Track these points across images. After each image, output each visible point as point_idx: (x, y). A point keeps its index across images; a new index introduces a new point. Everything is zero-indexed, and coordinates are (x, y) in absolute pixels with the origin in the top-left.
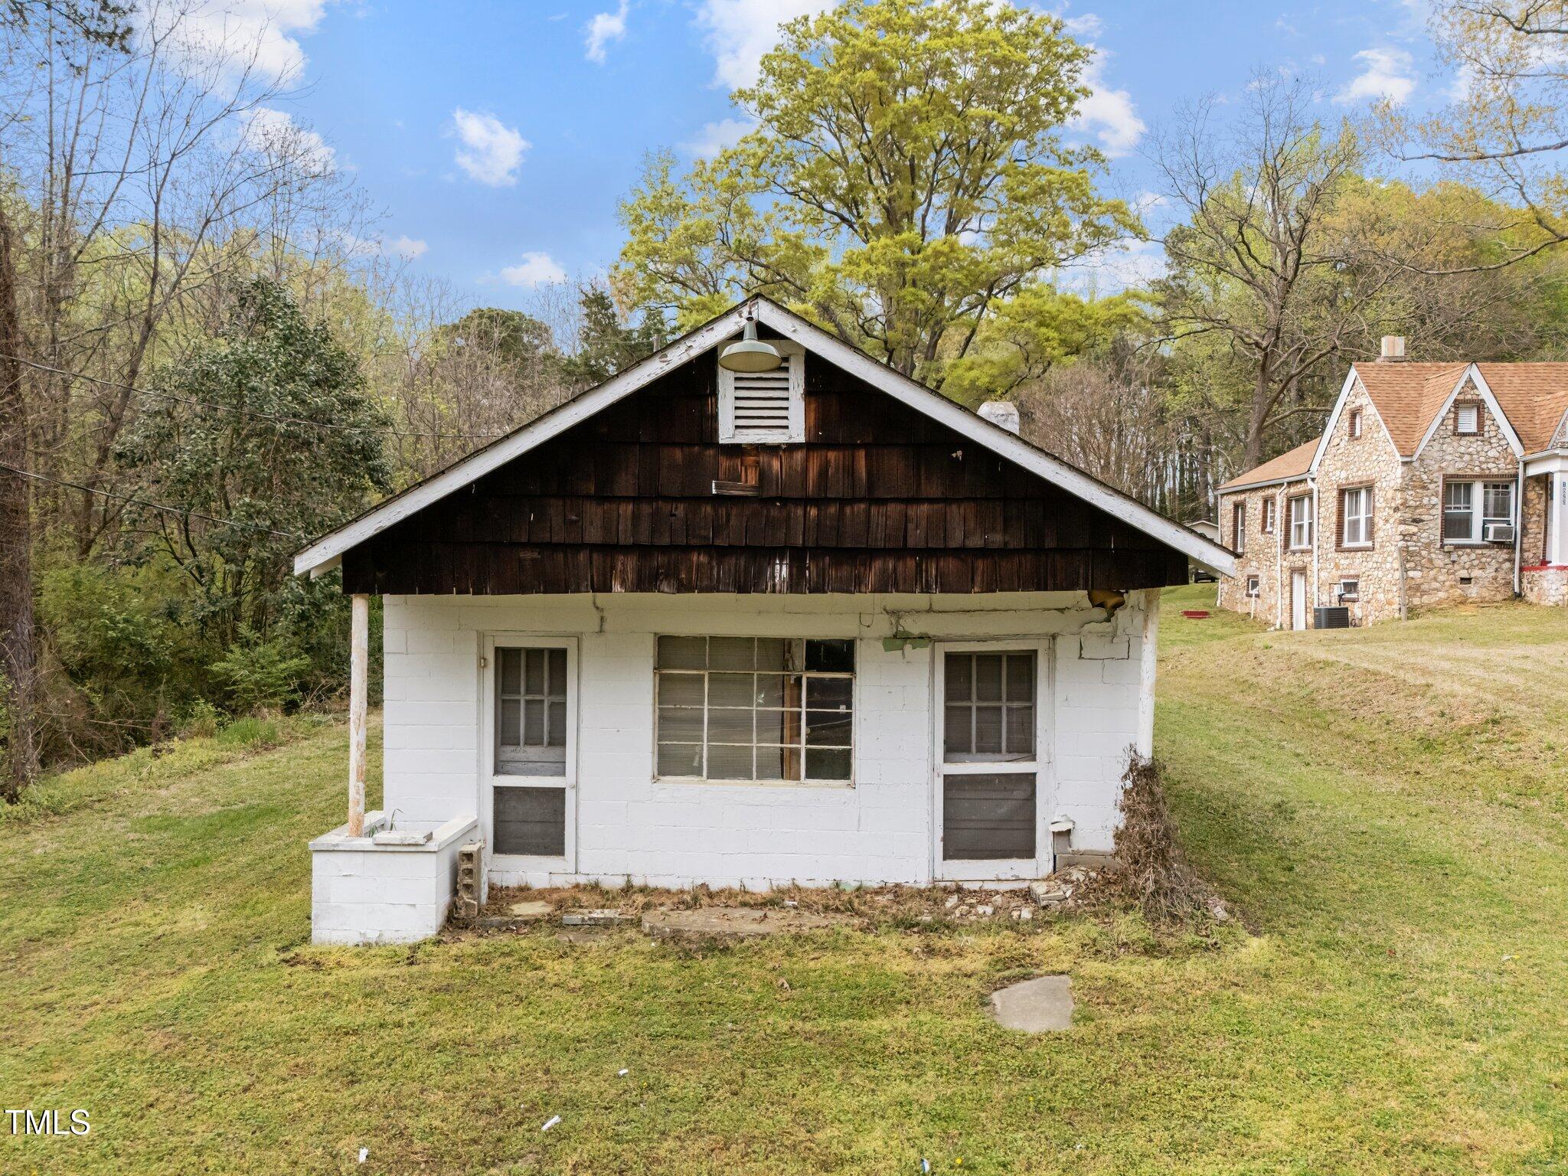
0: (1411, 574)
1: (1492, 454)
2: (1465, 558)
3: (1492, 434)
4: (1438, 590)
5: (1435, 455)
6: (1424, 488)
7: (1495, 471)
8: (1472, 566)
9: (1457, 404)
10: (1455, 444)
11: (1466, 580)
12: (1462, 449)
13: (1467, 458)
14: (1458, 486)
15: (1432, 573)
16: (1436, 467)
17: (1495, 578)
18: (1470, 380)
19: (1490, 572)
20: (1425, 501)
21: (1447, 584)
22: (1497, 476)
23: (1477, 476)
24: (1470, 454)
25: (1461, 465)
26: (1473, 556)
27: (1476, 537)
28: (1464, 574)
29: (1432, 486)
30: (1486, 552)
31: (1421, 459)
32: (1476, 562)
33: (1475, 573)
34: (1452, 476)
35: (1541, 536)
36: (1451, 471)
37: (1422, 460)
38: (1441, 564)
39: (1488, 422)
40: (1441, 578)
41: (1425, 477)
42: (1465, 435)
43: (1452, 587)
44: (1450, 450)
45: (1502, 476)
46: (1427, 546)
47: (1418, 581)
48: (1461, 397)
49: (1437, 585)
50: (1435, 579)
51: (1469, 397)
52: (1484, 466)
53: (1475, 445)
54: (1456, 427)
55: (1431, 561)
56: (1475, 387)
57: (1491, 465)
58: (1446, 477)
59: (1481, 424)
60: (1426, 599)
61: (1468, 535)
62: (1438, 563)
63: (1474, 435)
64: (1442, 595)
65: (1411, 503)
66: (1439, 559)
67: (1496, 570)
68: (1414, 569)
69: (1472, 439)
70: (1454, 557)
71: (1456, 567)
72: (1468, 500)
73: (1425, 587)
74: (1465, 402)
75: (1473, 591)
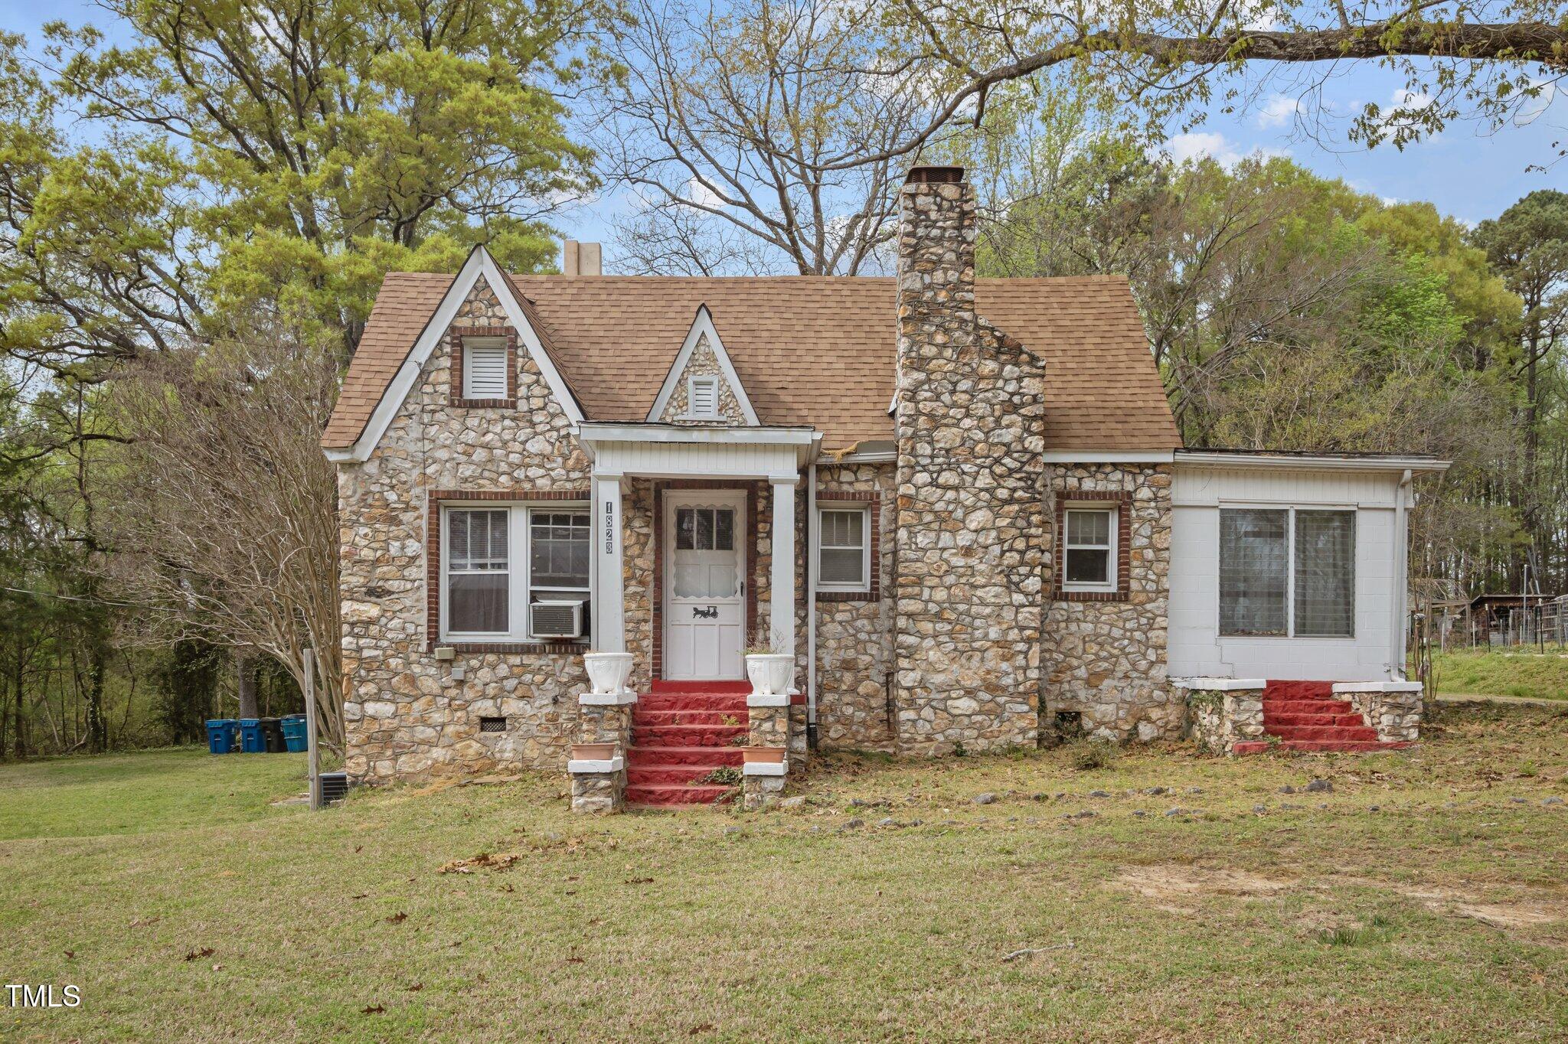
0: (371, 708)
1: (534, 447)
2: (485, 674)
3: (536, 403)
4: (429, 743)
5: (412, 448)
6: (394, 521)
7: (543, 484)
8: (501, 694)
9: (458, 340)
10: (456, 425)
11: (498, 722)
12: (471, 437)
13: (480, 455)
14: (480, 516)
15: (418, 706)
16: (415, 473)
17: (553, 719)
18: (482, 286)
19: (543, 702)
20: (395, 547)
21: (450, 730)
22: (548, 496)
23: (512, 496)
24: (486, 446)
25: (467, 471)
26: (503, 670)
27: (519, 627)
28: (487, 708)
29: (407, 517)
30: (530, 660)
31: (380, 455)
32: (510, 684)
33: (511, 707)
34: (450, 495)
35: (648, 627)
36: (448, 483)
37: (384, 460)
38: (436, 688)
39: (525, 379)
40: (437, 717)
41: (392, 497)
42: (474, 405)
43: (459, 736)
44: (444, 437)
45: (560, 495)
46: (401, 647)
47: (387, 724)
48: (465, 322)
49: (430, 733)
50: (423, 721)
51: (483, 322)
52: (519, 474)
53: (500, 429)
54: (458, 388)
55: (412, 680)
56: (494, 302)
57: (533, 472)
58: (438, 500)
59: (513, 384)
60: (405, 764)
61: (501, 624)
62: (429, 684)
63: (494, 404)
64: (438, 753)
65: (367, 554)
66: (430, 682)
67: (555, 701)
68: (377, 698)
69: (491, 414)
70: (458, 672)
71: (469, 694)
72: (501, 549)
73: (402, 736)
74: (475, 332)
75: (506, 746)
